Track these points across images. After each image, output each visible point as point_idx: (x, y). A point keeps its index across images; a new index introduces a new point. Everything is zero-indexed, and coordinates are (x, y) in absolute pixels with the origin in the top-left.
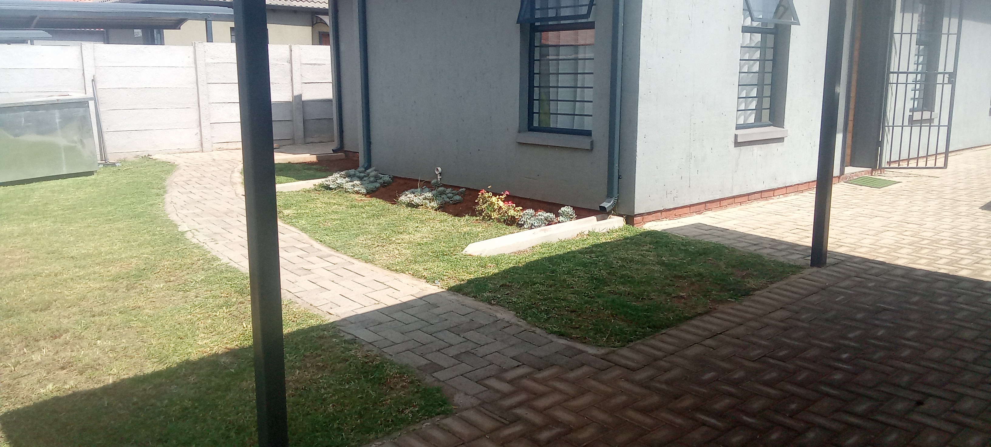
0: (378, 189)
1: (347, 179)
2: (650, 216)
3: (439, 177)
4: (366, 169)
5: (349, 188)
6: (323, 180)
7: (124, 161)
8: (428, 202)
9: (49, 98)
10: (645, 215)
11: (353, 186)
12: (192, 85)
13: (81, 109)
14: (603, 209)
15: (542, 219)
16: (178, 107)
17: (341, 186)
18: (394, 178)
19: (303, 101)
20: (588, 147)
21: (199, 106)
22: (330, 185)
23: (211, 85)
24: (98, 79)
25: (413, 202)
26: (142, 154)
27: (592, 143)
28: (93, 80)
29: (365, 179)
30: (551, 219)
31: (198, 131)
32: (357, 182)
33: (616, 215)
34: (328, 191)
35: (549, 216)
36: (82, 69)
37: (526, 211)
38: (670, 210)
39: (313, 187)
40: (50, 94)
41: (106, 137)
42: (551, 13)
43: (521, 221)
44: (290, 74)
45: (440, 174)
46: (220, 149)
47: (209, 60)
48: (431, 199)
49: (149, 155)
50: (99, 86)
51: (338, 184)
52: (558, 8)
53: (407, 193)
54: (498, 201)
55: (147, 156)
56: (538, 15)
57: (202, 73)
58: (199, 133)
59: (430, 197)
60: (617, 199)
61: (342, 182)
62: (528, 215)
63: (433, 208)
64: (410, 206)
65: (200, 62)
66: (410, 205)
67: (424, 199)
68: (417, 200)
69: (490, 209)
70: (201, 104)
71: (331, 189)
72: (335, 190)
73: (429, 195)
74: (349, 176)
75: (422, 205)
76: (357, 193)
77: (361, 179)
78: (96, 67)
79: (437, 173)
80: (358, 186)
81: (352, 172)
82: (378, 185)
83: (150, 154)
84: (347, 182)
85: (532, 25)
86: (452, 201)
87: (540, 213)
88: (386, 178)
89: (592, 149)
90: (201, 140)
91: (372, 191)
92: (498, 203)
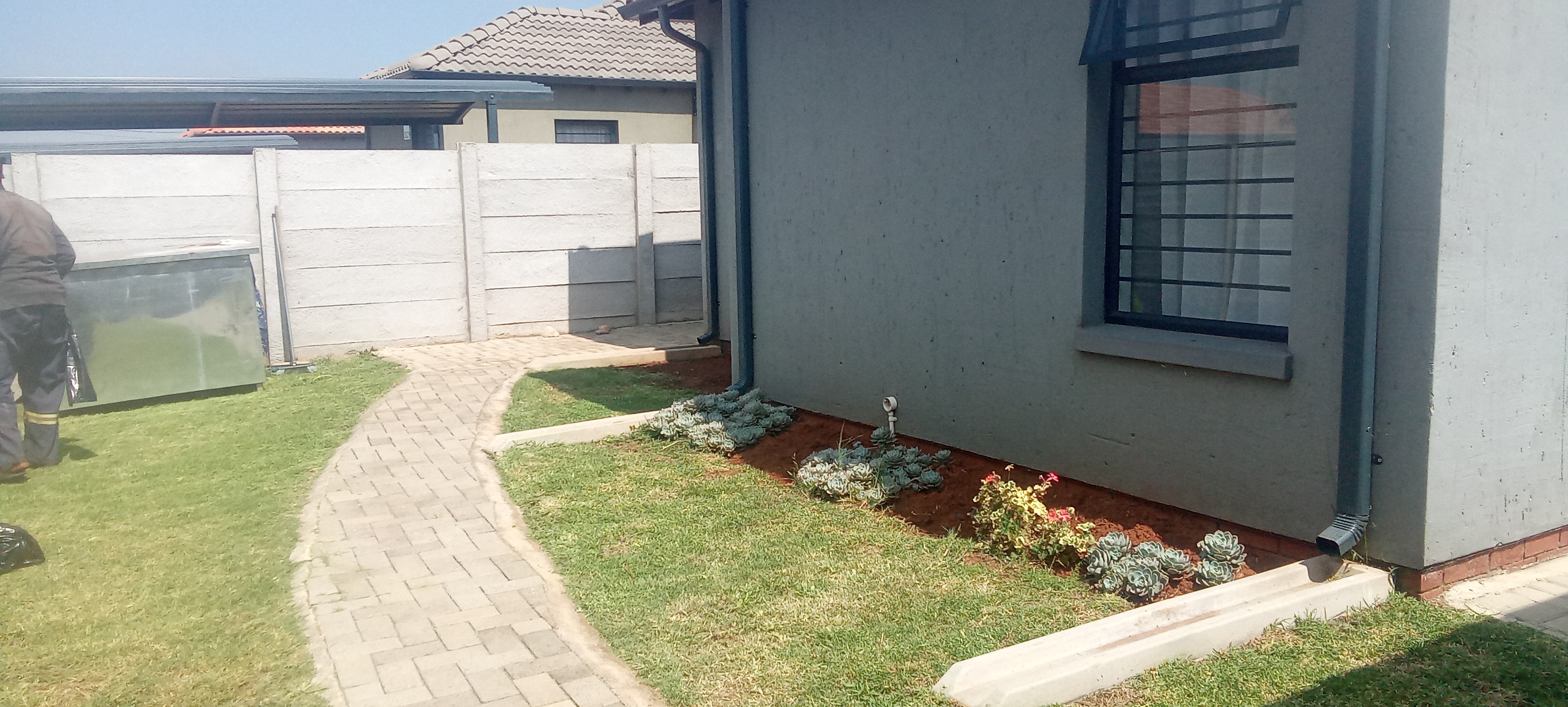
0: (759, 440)
1: (697, 416)
2: (1462, 567)
3: (891, 419)
4: (743, 391)
5: (700, 437)
6: (651, 415)
7: (327, 361)
8: (859, 486)
9: (182, 250)
10: (1449, 566)
11: (708, 432)
12: (455, 221)
13: (234, 269)
14: (1329, 547)
15: (1152, 568)
16: (427, 260)
17: (684, 433)
18: (797, 414)
19: (654, 246)
20: (1280, 374)
21: (466, 259)
22: (661, 430)
23: (488, 220)
24: (284, 212)
25: (825, 488)
26: (361, 347)
27: (1290, 361)
28: (274, 216)
29: (735, 415)
30: (1178, 567)
31: (464, 304)
32: (716, 425)
33: (1364, 563)
34: (655, 442)
35: (1172, 559)
36: (256, 195)
37: (1106, 538)
38: (1512, 545)
39: (628, 431)
40: (187, 242)
41: (292, 317)
42: (1166, 35)
43: (1095, 568)
44: (632, 198)
45: (894, 411)
46: (502, 336)
47: (486, 176)
48: (867, 481)
49: (372, 350)
50: (285, 226)
51: (678, 427)
52: (1186, 22)
53: (816, 458)
54: (1030, 501)
55: (369, 351)
56: (1132, 40)
57: (472, 199)
58: (465, 307)
59: (865, 474)
60: (1366, 518)
61: (687, 423)
62: (1112, 549)
63: (871, 501)
64: (819, 496)
65: (470, 180)
66: (820, 493)
67: (851, 480)
68: (835, 482)
69: (1010, 525)
70: (468, 255)
71: (664, 437)
72: (672, 440)
73: (864, 469)
74: (702, 409)
75: (847, 495)
76: (715, 449)
77: (726, 415)
78: (280, 192)
79: (887, 409)
80: (718, 433)
81: (709, 399)
82: (759, 431)
83: (375, 348)
84: (698, 423)
85: (1118, 65)
86: (917, 482)
87: (1145, 546)
88: (780, 416)
89: (1289, 377)
90: (469, 321)
91: (748, 445)
92: (1031, 505)
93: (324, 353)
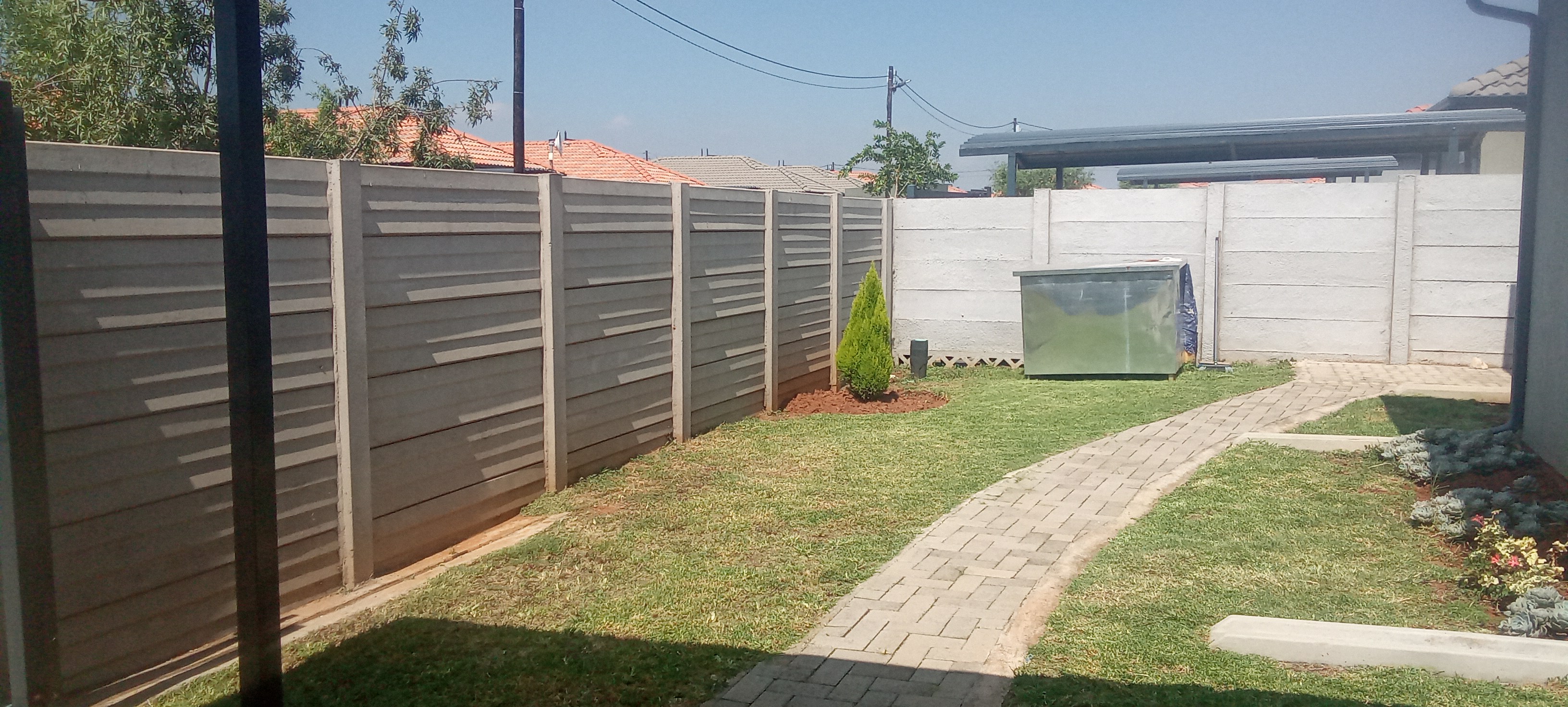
0: (1458, 475)
7: (1244, 364)
8: (1446, 519)
12: (1387, 248)
13: (1159, 281)
16: (1354, 284)
21: (1393, 285)
23: (1420, 249)
24: (1226, 236)
26: (1281, 357)
28: (1217, 239)
31: (1387, 327)
32: (1424, 455)
34: (1372, 462)
36: (1204, 221)
46: (1425, 362)
47: (1423, 206)
48: (1455, 516)
50: (1227, 248)
55: (1287, 360)
57: (1406, 228)
58: (1388, 330)
59: (1455, 509)
63: (1448, 534)
65: (1406, 211)
67: (1442, 512)
70: (1396, 282)
73: (1456, 504)
75: (1429, 524)
76: (1413, 475)
78: (1226, 219)
90: (1389, 343)
91: (1442, 477)
93: (1249, 357)
